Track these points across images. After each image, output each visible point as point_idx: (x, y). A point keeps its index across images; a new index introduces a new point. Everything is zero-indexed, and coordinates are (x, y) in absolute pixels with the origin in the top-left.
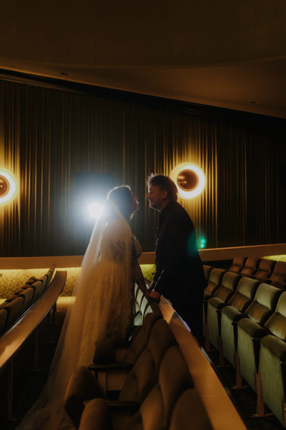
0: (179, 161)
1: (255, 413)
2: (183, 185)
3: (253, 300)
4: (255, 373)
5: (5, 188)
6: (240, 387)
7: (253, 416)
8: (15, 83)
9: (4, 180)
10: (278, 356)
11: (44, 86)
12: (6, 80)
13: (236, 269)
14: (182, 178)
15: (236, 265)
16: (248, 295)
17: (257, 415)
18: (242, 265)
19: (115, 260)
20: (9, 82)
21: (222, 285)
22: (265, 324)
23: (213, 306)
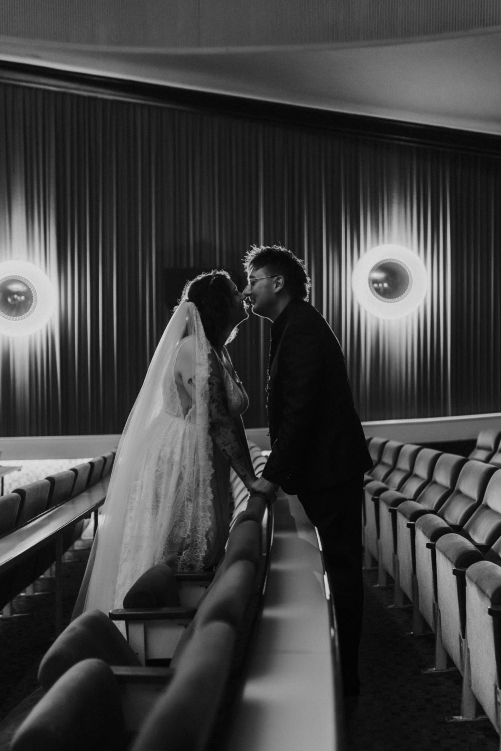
0: (372, 242)
1: (459, 715)
2: (382, 290)
3: (481, 503)
4: (460, 637)
5: (29, 302)
6: (442, 670)
7: (453, 719)
8: (45, 91)
9: (26, 285)
10: (488, 596)
11: (100, 96)
12: (25, 84)
13: (481, 455)
14: (379, 275)
15: (482, 448)
16: (474, 495)
17: (461, 718)
18: (493, 447)
19: (187, 416)
20: (30, 89)
21: (433, 480)
22: (493, 547)
23: (405, 516)
